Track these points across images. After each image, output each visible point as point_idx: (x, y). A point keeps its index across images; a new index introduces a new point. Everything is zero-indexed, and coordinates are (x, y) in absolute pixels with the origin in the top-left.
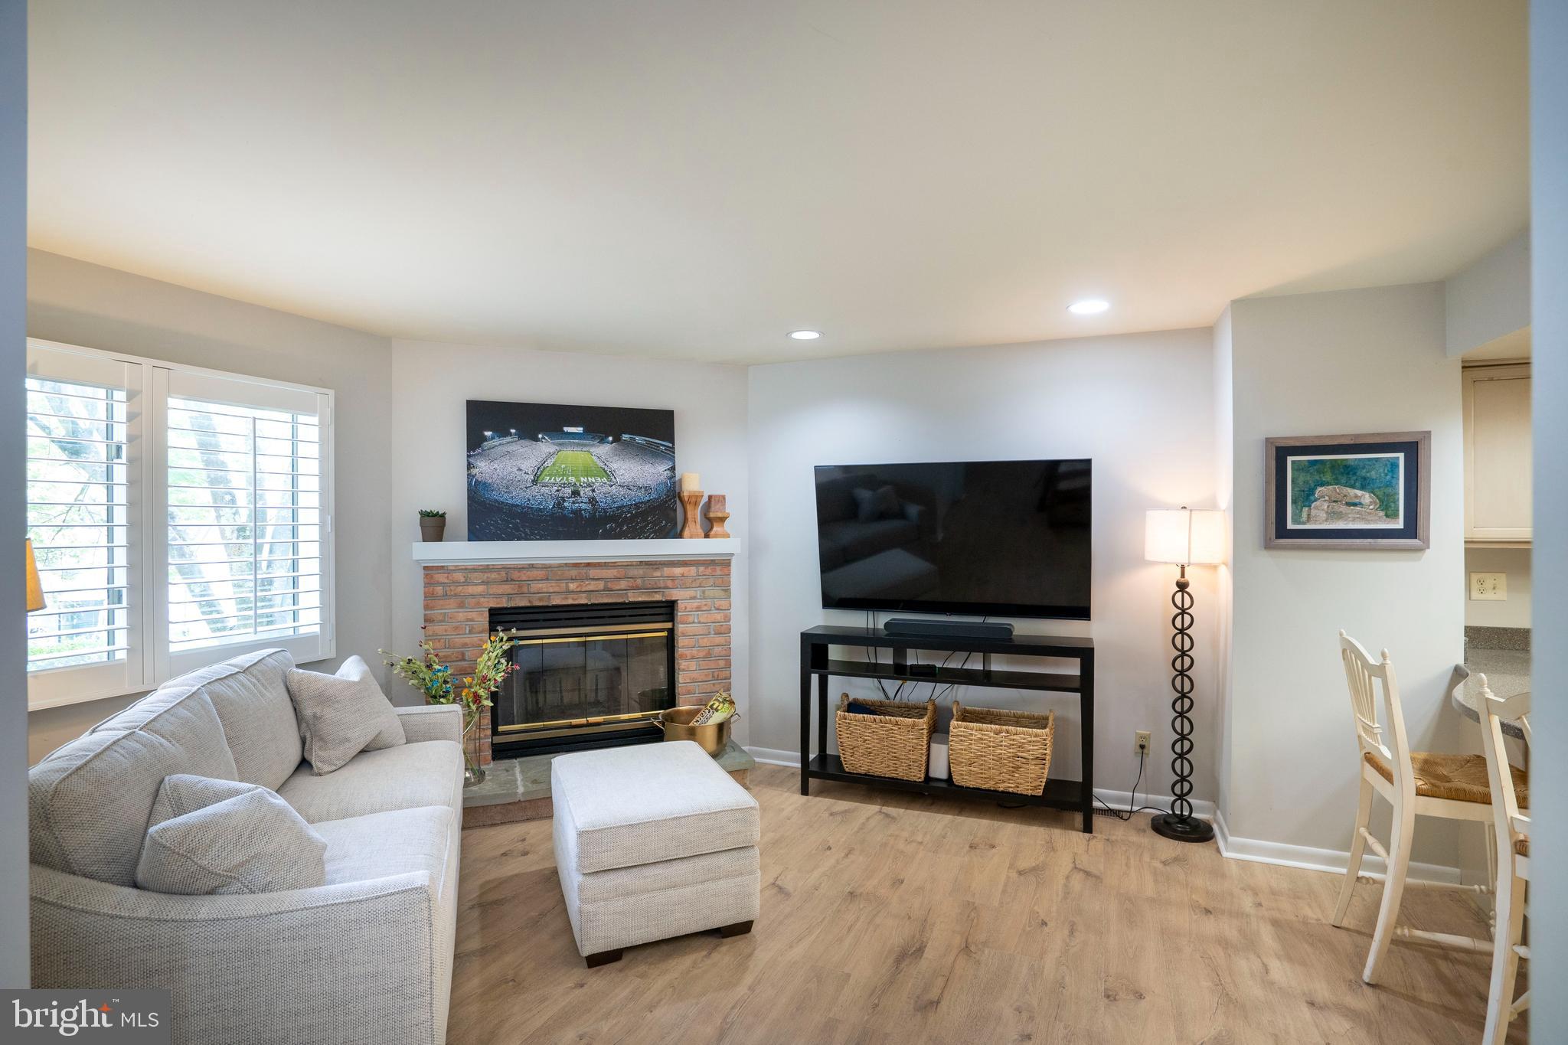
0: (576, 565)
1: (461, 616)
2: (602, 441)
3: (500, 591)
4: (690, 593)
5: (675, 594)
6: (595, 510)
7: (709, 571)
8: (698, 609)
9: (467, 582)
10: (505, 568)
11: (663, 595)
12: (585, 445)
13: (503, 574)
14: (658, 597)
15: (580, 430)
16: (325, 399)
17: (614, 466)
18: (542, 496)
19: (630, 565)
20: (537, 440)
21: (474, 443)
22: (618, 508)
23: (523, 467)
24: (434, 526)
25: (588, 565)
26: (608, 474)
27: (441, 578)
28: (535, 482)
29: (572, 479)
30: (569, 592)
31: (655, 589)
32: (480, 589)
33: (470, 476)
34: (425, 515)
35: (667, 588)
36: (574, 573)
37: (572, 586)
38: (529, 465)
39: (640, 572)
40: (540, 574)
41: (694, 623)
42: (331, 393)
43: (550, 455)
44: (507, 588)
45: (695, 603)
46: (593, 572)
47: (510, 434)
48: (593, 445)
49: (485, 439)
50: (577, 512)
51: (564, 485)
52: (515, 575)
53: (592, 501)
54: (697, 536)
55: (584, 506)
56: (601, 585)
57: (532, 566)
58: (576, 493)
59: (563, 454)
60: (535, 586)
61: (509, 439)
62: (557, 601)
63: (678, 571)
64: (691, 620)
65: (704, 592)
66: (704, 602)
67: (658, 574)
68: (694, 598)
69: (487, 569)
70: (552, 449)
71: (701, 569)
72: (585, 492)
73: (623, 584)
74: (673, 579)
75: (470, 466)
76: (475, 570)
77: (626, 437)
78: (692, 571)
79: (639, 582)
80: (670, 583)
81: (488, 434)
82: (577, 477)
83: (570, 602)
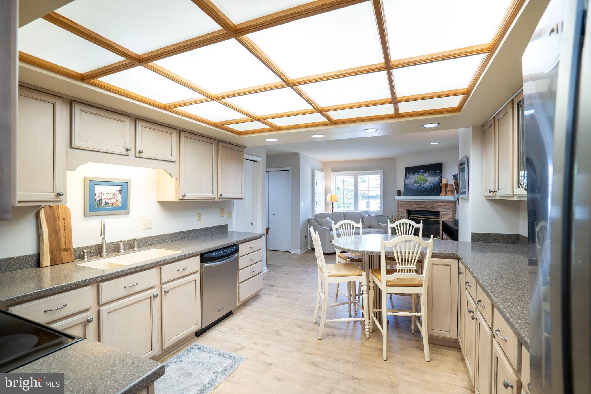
0: (420, 201)
1: (402, 211)
2: (426, 173)
3: (408, 206)
4: (443, 210)
5: (439, 210)
6: (424, 189)
7: (447, 204)
8: (444, 214)
9: (403, 204)
10: (409, 202)
11: (436, 210)
12: (423, 174)
13: (408, 203)
14: (435, 210)
15: (422, 171)
16: (381, 172)
17: (428, 178)
18: (414, 186)
19: (430, 202)
20: (415, 174)
21: (406, 176)
22: (428, 188)
23: (412, 180)
24: (399, 193)
25: (422, 201)
26: (426, 180)
27: (400, 203)
28: (414, 183)
29: (420, 182)
30: (418, 207)
31: (435, 208)
32: (405, 205)
33: (405, 183)
34: (398, 191)
35: (437, 208)
36: (419, 203)
37: (419, 206)
38: (413, 180)
39: (432, 204)
40: (413, 203)
41: (443, 218)
42: (382, 170)
43: (417, 177)
44: (409, 206)
45: (444, 213)
46: (423, 203)
47: (411, 174)
48: (424, 174)
49: (407, 175)
50: (421, 189)
51: (419, 184)
52: (410, 203)
53: (424, 187)
54: (443, 195)
55: (422, 188)
56: (424, 206)
57: (412, 201)
58: (421, 185)
59: (419, 177)
60: (413, 206)
61: (411, 175)
62: (416, 209)
63: (440, 204)
64: (442, 217)
65: (446, 210)
66: (446, 212)
67: (435, 204)
68: (443, 211)
69: (406, 201)
70: (417, 176)
71: (445, 204)
72: (422, 185)
73: (428, 206)
74: (439, 206)
75: (405, 181)
76: (404, 202)
77: (431, 171)
78: (443, 204)
79: (431, 206)
80: (438, 207)
81: (408, 174)
82: (421, 181)
83: (419, 210)
